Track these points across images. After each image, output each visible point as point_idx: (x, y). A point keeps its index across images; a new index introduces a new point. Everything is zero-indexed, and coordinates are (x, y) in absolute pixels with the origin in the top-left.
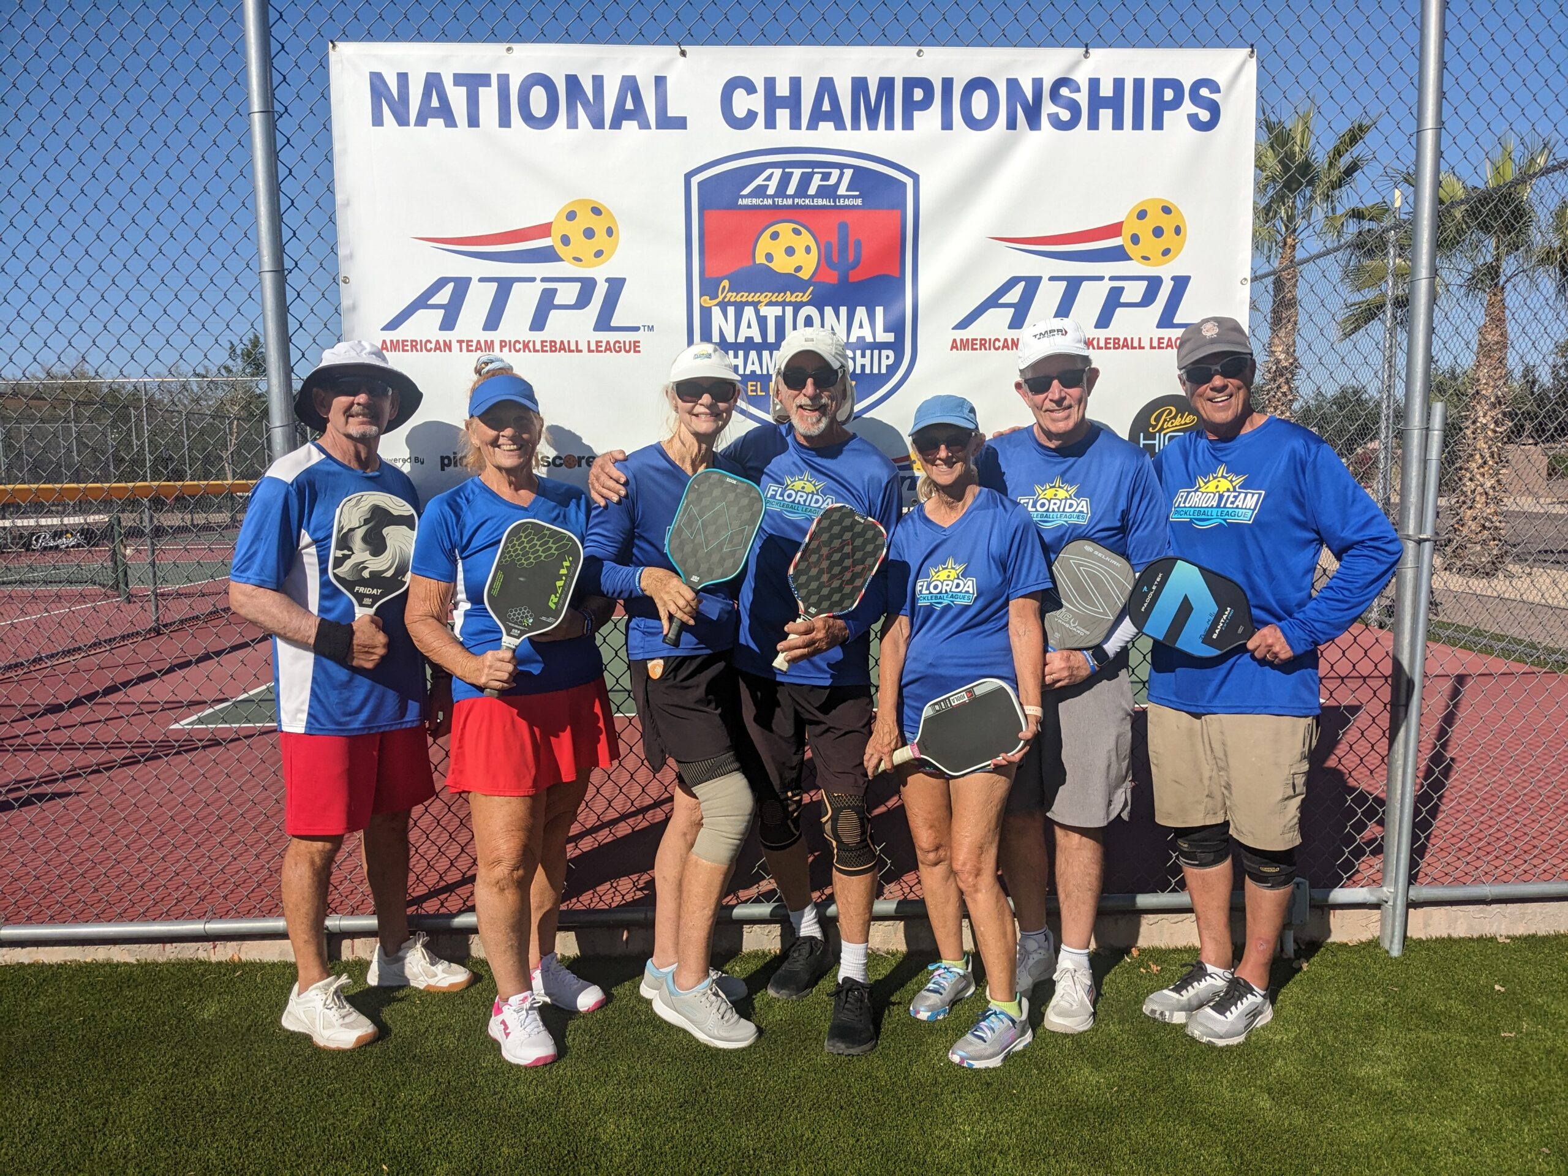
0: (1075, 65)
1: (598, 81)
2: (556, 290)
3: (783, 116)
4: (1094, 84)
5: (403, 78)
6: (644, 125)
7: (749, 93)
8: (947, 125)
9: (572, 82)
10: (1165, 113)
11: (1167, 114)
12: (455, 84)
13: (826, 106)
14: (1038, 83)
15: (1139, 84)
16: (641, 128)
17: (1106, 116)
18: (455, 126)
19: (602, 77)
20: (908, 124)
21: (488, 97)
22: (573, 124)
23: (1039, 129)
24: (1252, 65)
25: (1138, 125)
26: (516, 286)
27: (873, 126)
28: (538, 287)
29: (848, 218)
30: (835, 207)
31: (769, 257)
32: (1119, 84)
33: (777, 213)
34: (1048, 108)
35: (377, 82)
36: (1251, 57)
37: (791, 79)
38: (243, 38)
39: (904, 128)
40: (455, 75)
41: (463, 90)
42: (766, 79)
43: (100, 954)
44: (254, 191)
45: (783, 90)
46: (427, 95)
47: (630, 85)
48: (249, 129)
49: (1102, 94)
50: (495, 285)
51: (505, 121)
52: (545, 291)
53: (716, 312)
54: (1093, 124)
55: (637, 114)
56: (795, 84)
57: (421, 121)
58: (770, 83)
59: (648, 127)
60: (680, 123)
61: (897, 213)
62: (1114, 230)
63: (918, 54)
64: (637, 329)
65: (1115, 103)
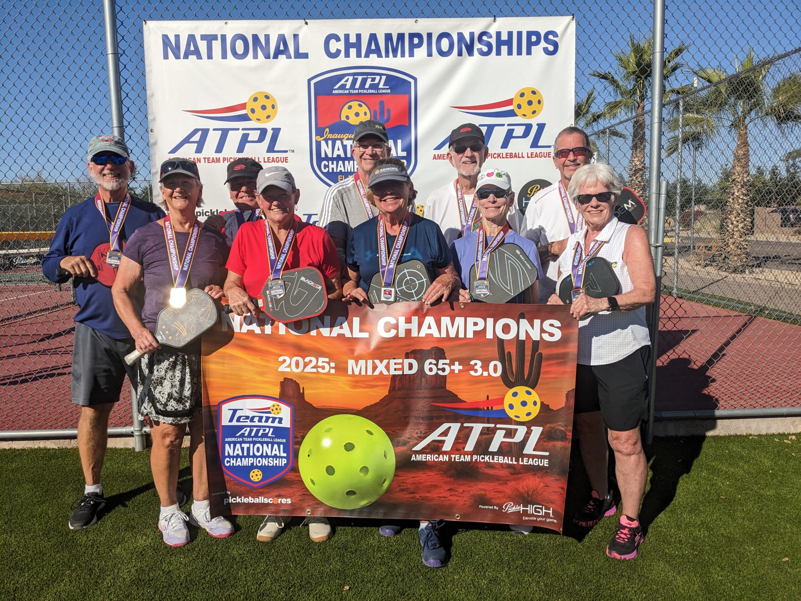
0: (489, 26)
1: (267, 37)
2: (248, 134)
3: (353, 51)
4: (499, 34)
5: (177, 37)
6: (289, 57)
7: (337, 41)
8: (430, 54)
9: (255, 38)
10: (533, 47)
11: (533, 48)
12: (202, 39)
13: (373, 47)
14: (472, 35)
15: (520, 34)
16: (287, 58)
17: (504, 49)
18: (202, 59)
19: (269, 35)
20: (411, 55)
21: (217, 45)
22: (255, 56)
23: (473, 56)
24: (573, 24)
25: (519, 53)
26: (230, 132)
27: (395, 56)
28: (241, 132)
29: (384, 98)
30: (378, 94)
31: (347, 117)
32: (510, 34)
33: (351, 97)
34: (477, 46)
35: (165, 38)
36: (573, 20)
37: (357, 34)
38: (104, 20)
39: (410, 56)
40: (201, 35)
41: (205, 42)
42: (345, 35)
43: (42, 444)
44: (109, 91)
45: (353, 39)
46: (188, 45)
47: (282, 39)
48: (107, 62)
49: (502, 39)
50: (221, 132)
51: (224, 56)
52: (244, 134)
53: (323, 143)
54: (499, 53)
55: (285, 51)
56: (359, 36)
57: (186, 57)
58: (347, 36)
59: (291, 58)
60: (305, 56)
61: (407, 96)
62: (509, 102)
63: (416, 22)
64: (286, 152)
65: (509, 43)
